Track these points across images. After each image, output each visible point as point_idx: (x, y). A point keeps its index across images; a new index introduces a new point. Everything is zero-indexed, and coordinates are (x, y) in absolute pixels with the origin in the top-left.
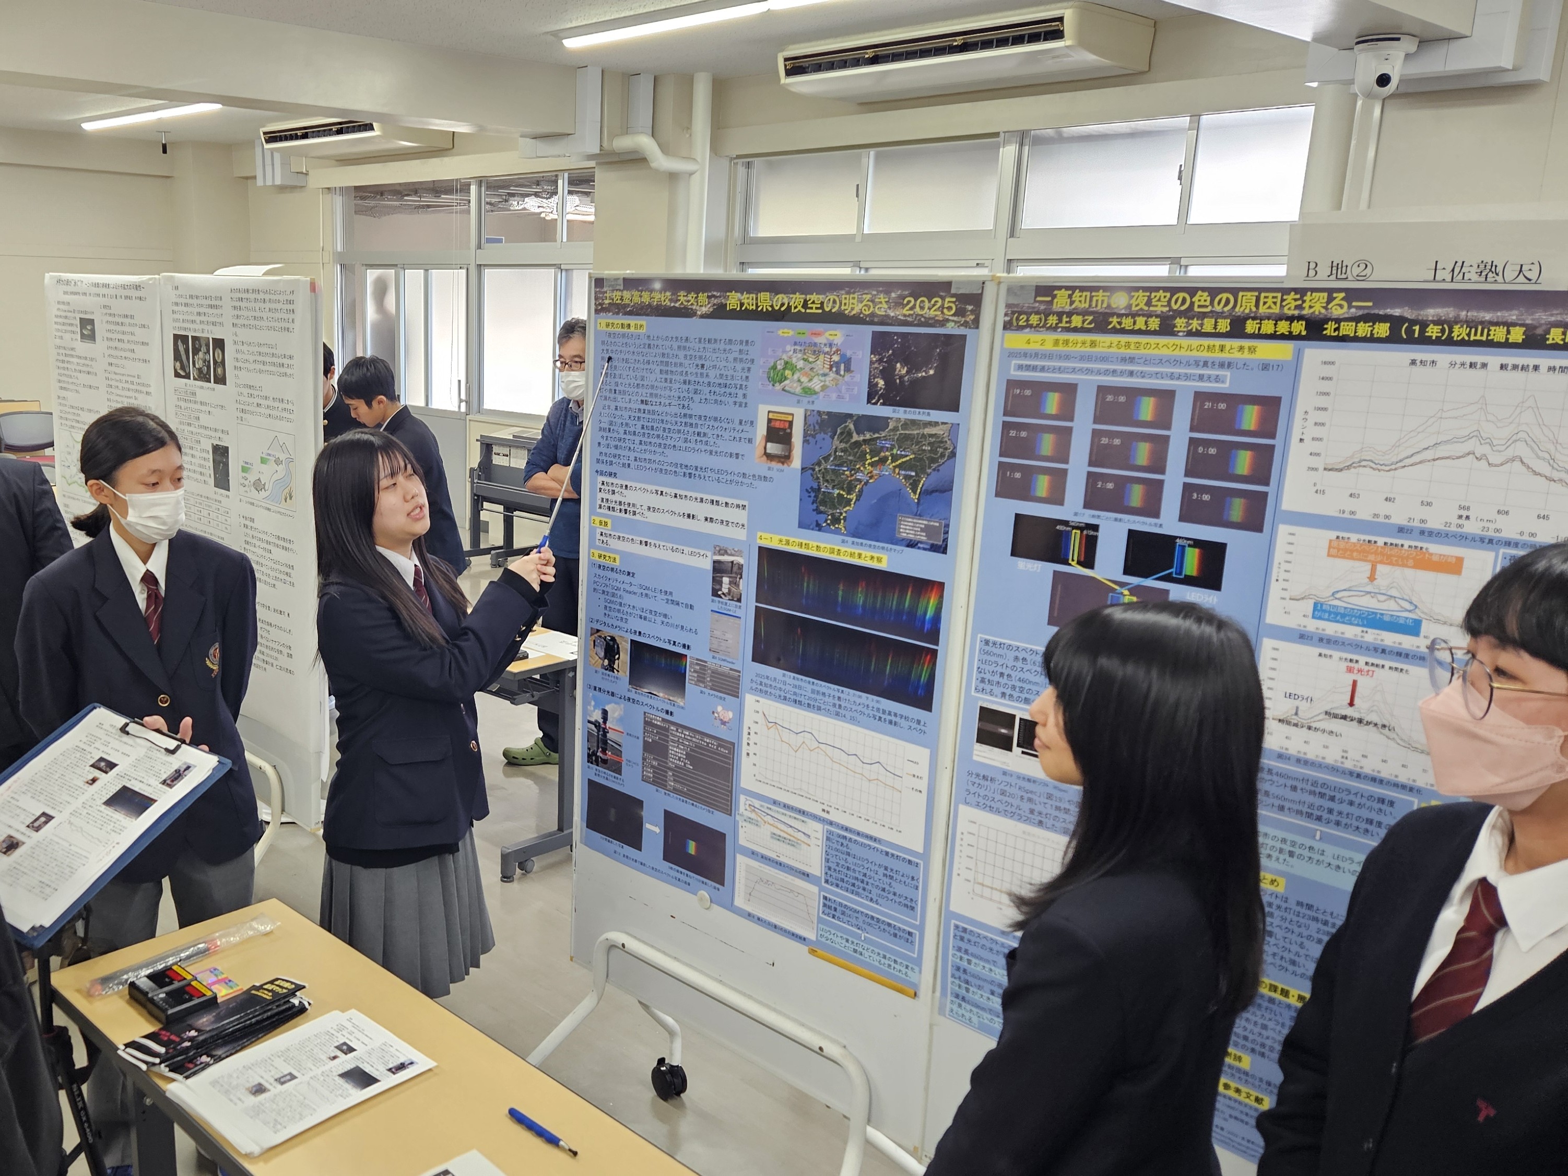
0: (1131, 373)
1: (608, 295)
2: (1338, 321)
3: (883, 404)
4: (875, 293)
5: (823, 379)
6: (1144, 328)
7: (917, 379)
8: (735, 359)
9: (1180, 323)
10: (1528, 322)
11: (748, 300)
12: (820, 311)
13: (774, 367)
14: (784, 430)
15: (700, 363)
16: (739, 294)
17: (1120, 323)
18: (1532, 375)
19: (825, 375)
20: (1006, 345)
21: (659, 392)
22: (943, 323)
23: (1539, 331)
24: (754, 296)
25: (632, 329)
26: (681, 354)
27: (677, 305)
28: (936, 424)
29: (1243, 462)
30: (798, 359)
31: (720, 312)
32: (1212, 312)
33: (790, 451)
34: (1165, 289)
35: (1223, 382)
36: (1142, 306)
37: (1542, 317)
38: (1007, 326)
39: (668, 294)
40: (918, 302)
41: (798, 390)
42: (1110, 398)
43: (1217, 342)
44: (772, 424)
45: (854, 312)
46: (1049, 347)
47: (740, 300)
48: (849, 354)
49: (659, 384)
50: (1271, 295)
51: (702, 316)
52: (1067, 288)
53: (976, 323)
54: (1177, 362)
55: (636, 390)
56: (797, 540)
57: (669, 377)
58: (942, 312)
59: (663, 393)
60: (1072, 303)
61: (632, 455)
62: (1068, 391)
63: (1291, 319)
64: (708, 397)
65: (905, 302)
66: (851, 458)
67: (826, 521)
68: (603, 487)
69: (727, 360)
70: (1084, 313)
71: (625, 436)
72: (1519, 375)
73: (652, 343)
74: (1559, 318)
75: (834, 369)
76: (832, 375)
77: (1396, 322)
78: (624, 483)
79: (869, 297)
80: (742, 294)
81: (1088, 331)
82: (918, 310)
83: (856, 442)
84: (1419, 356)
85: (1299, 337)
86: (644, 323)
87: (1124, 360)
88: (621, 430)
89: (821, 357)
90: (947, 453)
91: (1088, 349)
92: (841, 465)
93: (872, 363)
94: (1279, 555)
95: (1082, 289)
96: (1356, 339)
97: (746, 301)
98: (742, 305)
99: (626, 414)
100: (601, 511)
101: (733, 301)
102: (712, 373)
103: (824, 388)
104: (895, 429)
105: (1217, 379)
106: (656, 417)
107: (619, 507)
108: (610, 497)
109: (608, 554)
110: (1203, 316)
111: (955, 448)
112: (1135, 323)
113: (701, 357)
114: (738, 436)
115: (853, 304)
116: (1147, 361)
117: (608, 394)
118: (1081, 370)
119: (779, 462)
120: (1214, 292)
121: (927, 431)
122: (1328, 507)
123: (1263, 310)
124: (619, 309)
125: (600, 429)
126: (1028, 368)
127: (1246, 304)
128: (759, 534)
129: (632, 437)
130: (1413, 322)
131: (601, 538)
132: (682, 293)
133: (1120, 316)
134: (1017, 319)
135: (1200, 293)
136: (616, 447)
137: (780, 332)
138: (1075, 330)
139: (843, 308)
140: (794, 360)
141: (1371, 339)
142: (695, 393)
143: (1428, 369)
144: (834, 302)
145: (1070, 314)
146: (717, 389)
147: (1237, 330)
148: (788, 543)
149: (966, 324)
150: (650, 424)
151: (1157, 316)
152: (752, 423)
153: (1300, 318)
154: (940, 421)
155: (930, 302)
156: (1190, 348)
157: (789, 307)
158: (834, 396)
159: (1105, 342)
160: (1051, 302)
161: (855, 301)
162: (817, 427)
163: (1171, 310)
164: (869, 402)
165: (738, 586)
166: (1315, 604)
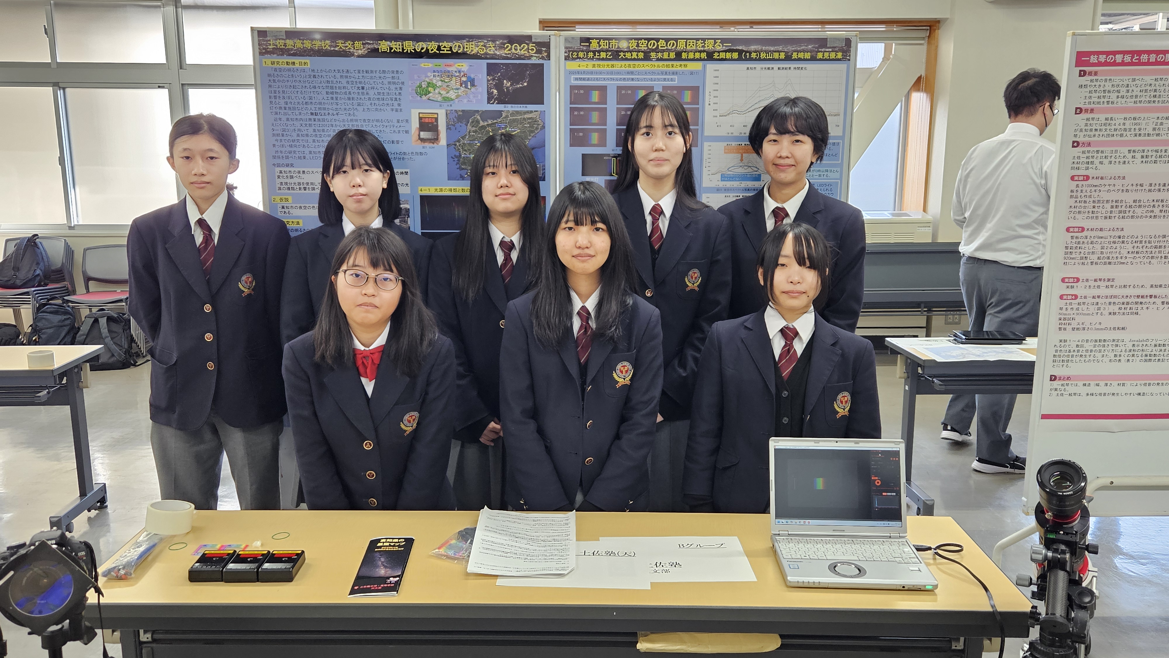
0: (633, 79)
1: (271, 42)
2: (719, 52)
3: (498, 103)
4: (486, 41)
5: (456, 91)
6: (636, 57)
7: (517, 88)
8: (389, 83)
9: (653, 54)
10: (786, 50)
11: (396, 46)
12: (450, 52)
13: (420, 86)
14: (432, 123)
15: (360, 86)
16: (389, 43)
17: (625, 56)
18: (789, 71)
19: (457, 89)
20: (567, 68)
21: (326, 106)
22: (529, 58)
23: (789, 54)
24: (400, 43)
25: (297, 66)
26: (344, 81)
27: (336, 49)
28: (531, 112)
30: (437, 81)
31: (374, 53)
32: (667, 49)
33: (438, 135)
34: (645, 39)
35: (674, 81)
36: (634, 47)
37: (790, 48)
38: (567, 58)
39: (328, 42)
40: (513, 47)
41: (440, 99)
42: (623, 92)
43: (670, 63)
44: (423, 120)
45: (473, 52)
46: (590, 68)
47: (389, 46)
48: (472, 76)
49: (326, 101)
50: (691, 41)
51: (359, 56)
52: (596, 39)
53: (549, 57)
54: (653, 73)
55: (305, 106)
56: (448, 188)
57: (334, 96)
58: (528, 52)
59: (330, 107)
60: (600, 46)
61: (307, 150)
62: (603, 90)
63: (700, 52)
64: (370, 107)
65: (505, 46)
68: (281, 175)
69: (382, 83)
70: (606, 51)
71: (298, 138)
72: (784, 71)
73: (317, 74)
74: (795, 48)
75: (464, 85)
76: (463, 89)
77: (740, 52)
78: (301, 170)
79: (482, 44)
80: (391, 42)
81: (610, 60)
82: (513, 50)
83: (482, 126)
84: (750, 66)
85: (704, 60)
86: (308, 61)
87: (628, 73)
88: (295, 134)
89: (454, 79)
90: (540, 127)
91: (610, 69)
92: (474, 140)
93: (488, 81)
94: (705, 156)
95: (604, 39)
96: (725, 60)
97: (394, 47)
98: (391, 49)
99: (297, 124)
100: (282, 191)
101: (384, 46)
102: (371, 92)
103: (458, 97)
104: (507, 117)
105: (672, 80)
106: (326, 123)
107: (298, 187)
108: (289, 181)
109: (291, 220)
110: (663, 51)
111: (544, 123)
112: (632, 55)
113: (360, 83)
114: (397, 130)
115: (472, 48)
116: (639, 73)
117: (278, 111)
118: (608, 79)
119: (431, 142)
120: (667, 40)
121: (526, 116)
122: (722, 132)
123: (688, 48)
124: (283, 52)
125: (274, 135)
126: (581, 79)
127: (681, 45)
128: (420, 188)
129: (305, 138)
130: (746, 52)
131: (283, 210)
132: (340, 41)
133: (624, 52)
134: (572, 54)
135: (661, 40)
136: (291, 146)
137: (422, 65)
138: (603, 59)
139: (465, 50)
140: (434, 81)
141: (732, 60)
142: (359, 105)
143: (753, 71)
144: (459, 47)
145: (599, 52)
146: (377, 102)
147: (678, 56)
148: (441, 190)
149: (543, 58)
150: (321, 128)
151: (642, 52)
152: (407, 121)
153: (704, 51)
154: (533, 110)
155: (520, 46)
156: (659, 66)
157: (427, 50)
158: (465, 101)
159: (618, 65)
160: (589, 46)
161: (473, 46)
162: (455, 120)
163: (648, 48)
164: (488, 103)
166: (722, 175)
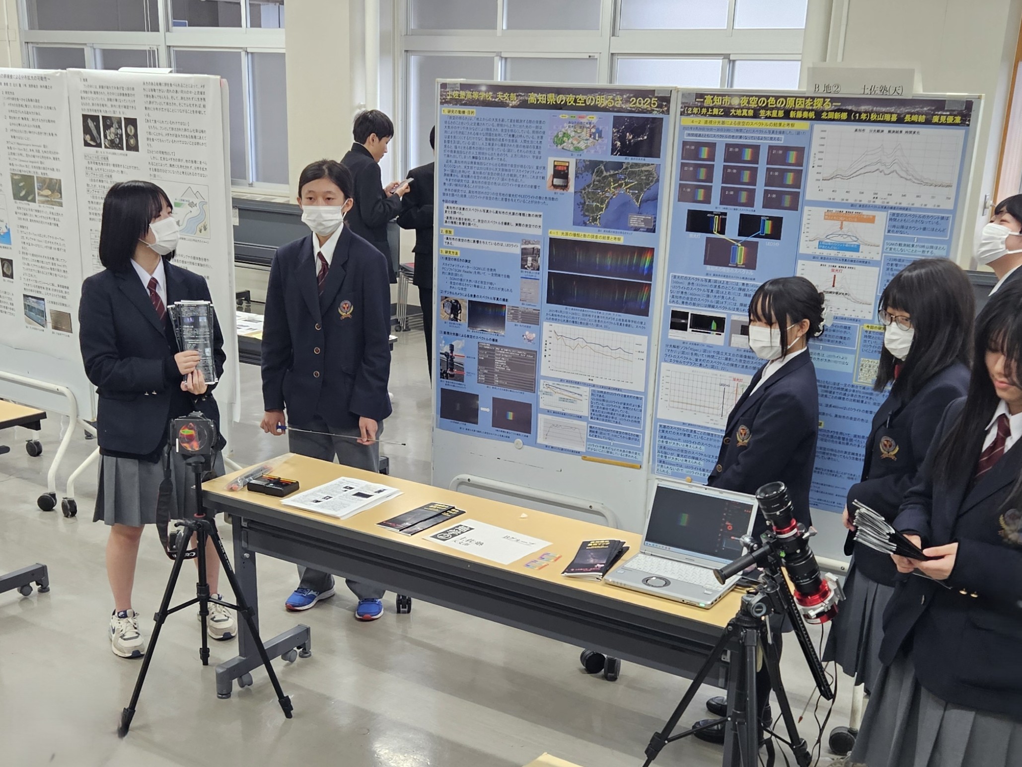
0: (741, 137)
1: (449, 93)
2: (827, 112)
3: (620, 155)
4: (615, 95)
5: (586, 142)
6: (746, 115)
7: (638, 141)
8: (533, 132)
9: (762, 112)
10: (898, 112)
11: (542, 98)
12: (584, 105)
13: (557, 136)
14: (564, 171)
15: (512, 134)
16: (536, 95)
17: (735, 112)
18: (900, 135)
19: (587, 140)
20: (682, 124)
21: (485, 151)
22: (651, 112)
23: (902, 116)
24: (545, 95)
25: (466, 114)
26: (500, 128)
27: (497, 100)
28: (648, 165)
29: (790, 178)
30: (571, 132)
31: (524, 105)
32: (776, 107)
33: (568, 182)
34: (756, 96)
35: (781, 141)
36: (745, 104)
37: (903, 110)
38: (682, 114)
39: (491, 93)
40: (638, 100)
41: (572, 148)
42: (731, 149)
43: (778, 121)
44: (557, 168)
45: (603, 105)
46: (702, 124)
47: (537, 98)
48: (600, 128)
49: (485, 147)
50: (801, 99)
51: (512, 107)
52: (711, 95)
53: (668, 112)
54: (761, 131)
55: (469, 150)
56: (572, 232)
57: (491, 142)
58: (651, 106)
59: (487, 152)
60: (713, 102)
61: (467, 190)
62: (712, 146)
63: (809, 111)
64: (517, 153)
65: (631, 100)
66: (602, 185)
67: (589, 220)
68: (447, 210)
69: (528, 132)
70: (719, 107)
71: (462, 178)
72: (895, 134)
73: (480, 122)
74: (909, 110)
75: (592, 136)
76: (591, 140)
77: (850, 112)
78: (462, 207)
79: (611, 97)
80: (538, 94)
81: (721, 116)
82: (637, 104)
83: (605, 176)
84: (859, 127)
85: (812, 119)
86: (475, 110)
87: (737, 130)
88: (460, 175)
89: (585, 130)
90: (655, 179)
91: (721, 125)
92: (597, 189)
93: (613, 133)
94: (805, 221)
95: (718, 95)
96: (834, 120)
97: (540, 99)
98: (538, 100)
99: (463, 165)
100: (447, 224)
101: (532, 98)
102: (519, 140)
103: (587, 147)
104: (627, 168)
105: (778, 139)
106: (483, 166)
107: (459, 221)
108: (453, 215)
109: (452, 251)
110: (772, 109)
111: (659, 177)
112: (742, 113)
113: (512, 131)
114: (535, 176)
115: (602, 101)
116: (748, 131)
117: (449, 154)
118: (718, 136)
119: (561, 189)
120: (777, 98)
121: (644, 169)
122: (823, 197)
123: (797, 106)
124: (457, 102)
125: (445, 174)
126: (693, 135)
127: (790, 103)
128: (550, 231)
129: (467, 179)
130: (856, 112)
131: (447, 241)
132: (500, 93)
133: (736, 109)
134: (687, 110)
135: (771, 98)
136: (456, 185)
137: (560, 116)
138: (715, 116)
139: (597, 103)
140: (569, 132)
141: (840, 120)
142: (509, 151)
143: (861, 133)
144: (592, 99)
145: (712, 108)
146: (522, 149)
147: (787, 115)
148: (567, 234)
149: (663, 112)
150: (479, 171)
151: (752, 109)
152: (544, 168)
153: (812, 110)
154: (650, 163)
155: (644, 100)
156: (766, 125)
157: (566, 102)
158: (592, 151)
159: (729, 122)
160: (703, 102)
161: (604, 99)
162: (583, 169)
163: (758, 106)
164: (612, 154)
165: (537, 262)
166: (819, 242)
